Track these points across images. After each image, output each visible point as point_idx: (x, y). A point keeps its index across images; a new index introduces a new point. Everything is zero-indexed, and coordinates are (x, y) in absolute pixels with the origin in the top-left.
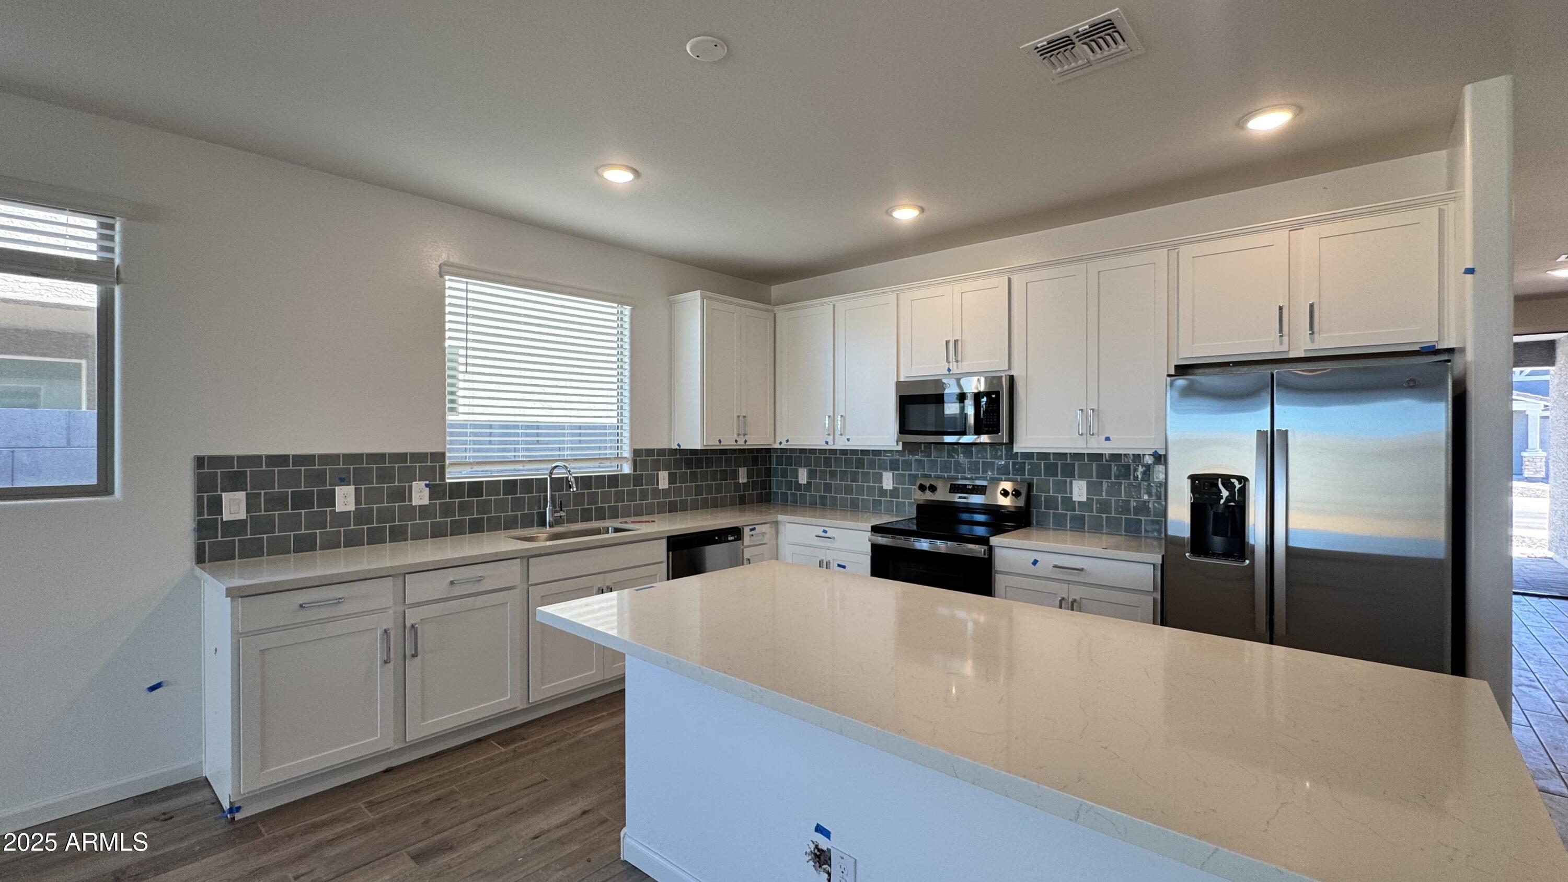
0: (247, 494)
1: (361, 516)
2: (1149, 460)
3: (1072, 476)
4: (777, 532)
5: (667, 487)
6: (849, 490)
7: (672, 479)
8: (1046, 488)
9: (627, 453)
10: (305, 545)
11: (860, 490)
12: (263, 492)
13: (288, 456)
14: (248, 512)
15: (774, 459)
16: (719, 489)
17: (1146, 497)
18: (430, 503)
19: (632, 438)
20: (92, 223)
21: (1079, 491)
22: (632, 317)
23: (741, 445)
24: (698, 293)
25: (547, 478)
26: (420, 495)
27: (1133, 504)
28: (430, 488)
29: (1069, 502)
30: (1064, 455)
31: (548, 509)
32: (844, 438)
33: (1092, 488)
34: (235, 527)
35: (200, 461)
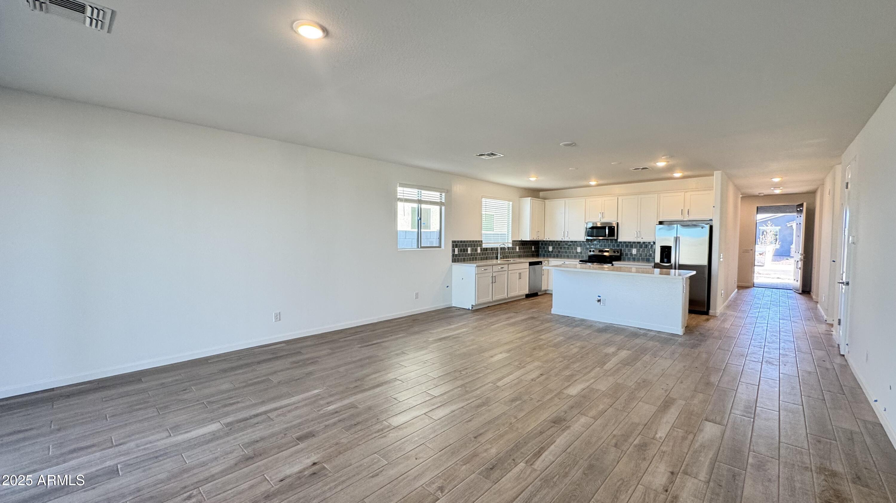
1: (472, 254)
2: (652, 243)
3: (632, 247)
4: (548, 263)
5: (519, 251)
6: (566, 252)
7: (521, 249)
8: (625, 250)
9: (511, 241)
10: (465, 260)
11: (570, 252)
12: (460, 248)
13: (462, 241)
14: (458, 252)
15: (540, 244)
16: (528, 252)
17: (651, 252)
18: (481, 253)
19: (512, 237)
21: (634, 251)
22: (512, 205)
23: (537, 239)
24: (530, 198)
25: (499, 247)
27: (648, 254)
28: (480, 249)
29: (631, 254)
30: (630, 242)
31: (499, 255)
32: (568, 238)
33: (638, 251)
35: (453, 241)
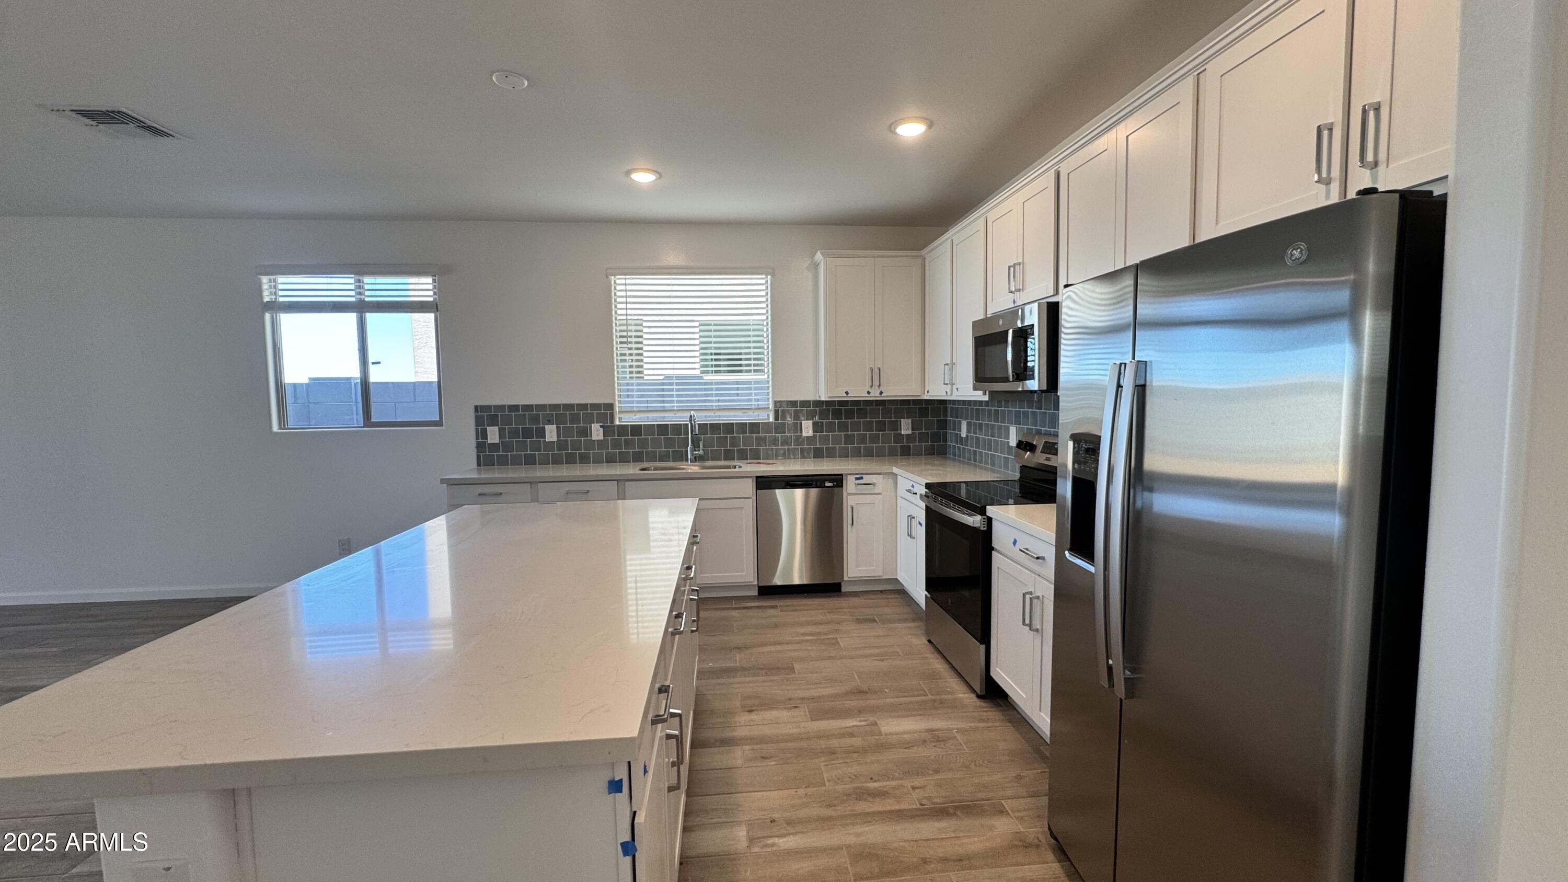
0: (499, 428)
1: (561, 445)
4: (896, 484)
5: (812, 435)
6: (990, 445)
7: (817, 427)
9: (766, 404)
10: (530, 461)
11: (996, 446)
12: (507, 427)
13: (519, 405)
14: (500, 439)
15: (948, 411)
16: (874, 439)
18: (604, 439)
19: (774, 392)
20: (430, 280)
22: (772, 285)
23: (875, 395)
24: (819, 253)
25: (688, 424)
26: (597, 432)
28: (604, 429)
31: (689, 448)
32: (955, 388)
34: (494, 447)
35: (476, 408)
